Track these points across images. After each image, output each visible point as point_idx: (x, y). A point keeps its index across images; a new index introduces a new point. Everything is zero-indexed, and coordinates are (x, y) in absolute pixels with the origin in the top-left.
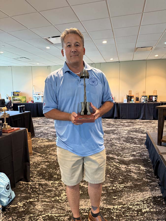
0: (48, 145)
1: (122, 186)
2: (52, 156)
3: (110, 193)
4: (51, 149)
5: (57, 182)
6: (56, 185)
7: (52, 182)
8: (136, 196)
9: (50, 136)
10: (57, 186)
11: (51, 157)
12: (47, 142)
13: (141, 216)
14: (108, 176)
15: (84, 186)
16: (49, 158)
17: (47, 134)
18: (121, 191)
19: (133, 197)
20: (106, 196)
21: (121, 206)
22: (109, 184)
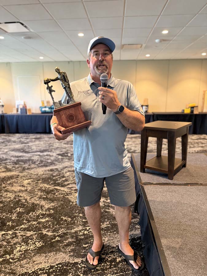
0: (5, 177)
2: (8, 193)
3: (81, 239)
4: (9, 182)
5: (10, 232)
6: (8, 237)
7: (3, 232)
8: (112, 240)
9: (10, 162)
10: (10, 238)
11: (7, 195)
12: (3, 172)
13: (114, 268)
14: (81, 217)
15: (47, 233)
16: (3, 197)
17: (6, 159)
19: (108, 242)
20: (74, 244)
22: (80, 227)
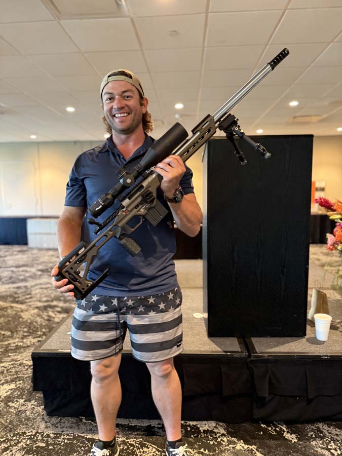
1: (36, 340)
18: (29, 346)
21: (10, 363)
